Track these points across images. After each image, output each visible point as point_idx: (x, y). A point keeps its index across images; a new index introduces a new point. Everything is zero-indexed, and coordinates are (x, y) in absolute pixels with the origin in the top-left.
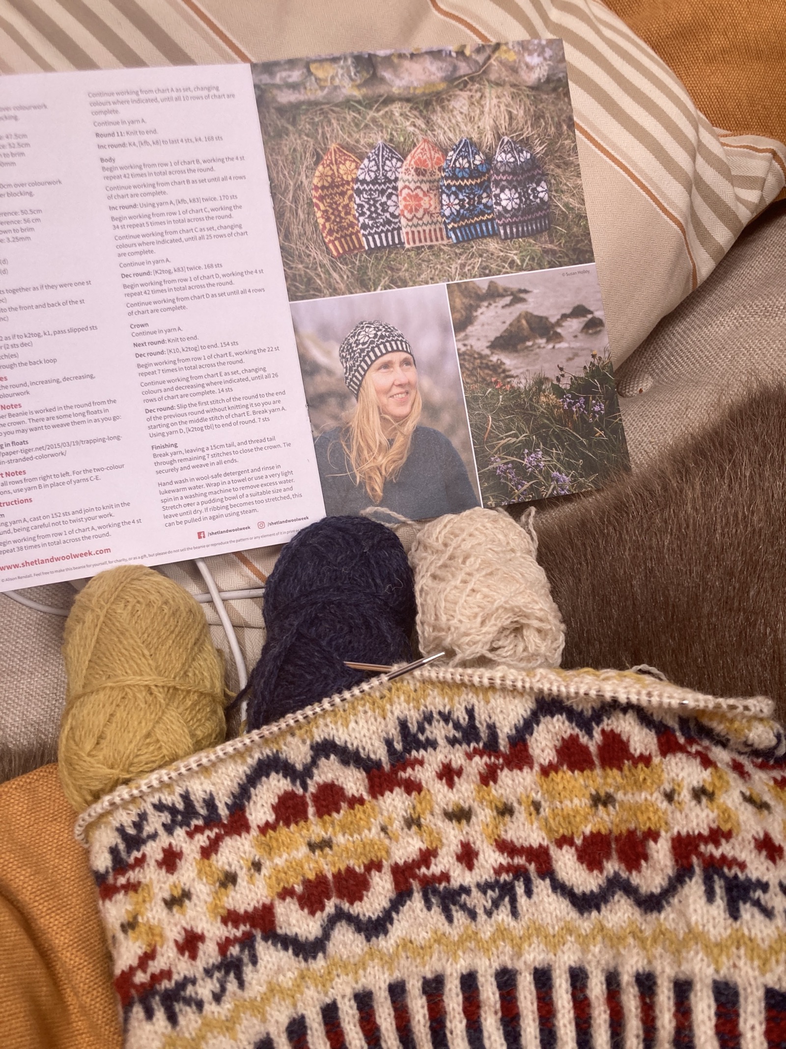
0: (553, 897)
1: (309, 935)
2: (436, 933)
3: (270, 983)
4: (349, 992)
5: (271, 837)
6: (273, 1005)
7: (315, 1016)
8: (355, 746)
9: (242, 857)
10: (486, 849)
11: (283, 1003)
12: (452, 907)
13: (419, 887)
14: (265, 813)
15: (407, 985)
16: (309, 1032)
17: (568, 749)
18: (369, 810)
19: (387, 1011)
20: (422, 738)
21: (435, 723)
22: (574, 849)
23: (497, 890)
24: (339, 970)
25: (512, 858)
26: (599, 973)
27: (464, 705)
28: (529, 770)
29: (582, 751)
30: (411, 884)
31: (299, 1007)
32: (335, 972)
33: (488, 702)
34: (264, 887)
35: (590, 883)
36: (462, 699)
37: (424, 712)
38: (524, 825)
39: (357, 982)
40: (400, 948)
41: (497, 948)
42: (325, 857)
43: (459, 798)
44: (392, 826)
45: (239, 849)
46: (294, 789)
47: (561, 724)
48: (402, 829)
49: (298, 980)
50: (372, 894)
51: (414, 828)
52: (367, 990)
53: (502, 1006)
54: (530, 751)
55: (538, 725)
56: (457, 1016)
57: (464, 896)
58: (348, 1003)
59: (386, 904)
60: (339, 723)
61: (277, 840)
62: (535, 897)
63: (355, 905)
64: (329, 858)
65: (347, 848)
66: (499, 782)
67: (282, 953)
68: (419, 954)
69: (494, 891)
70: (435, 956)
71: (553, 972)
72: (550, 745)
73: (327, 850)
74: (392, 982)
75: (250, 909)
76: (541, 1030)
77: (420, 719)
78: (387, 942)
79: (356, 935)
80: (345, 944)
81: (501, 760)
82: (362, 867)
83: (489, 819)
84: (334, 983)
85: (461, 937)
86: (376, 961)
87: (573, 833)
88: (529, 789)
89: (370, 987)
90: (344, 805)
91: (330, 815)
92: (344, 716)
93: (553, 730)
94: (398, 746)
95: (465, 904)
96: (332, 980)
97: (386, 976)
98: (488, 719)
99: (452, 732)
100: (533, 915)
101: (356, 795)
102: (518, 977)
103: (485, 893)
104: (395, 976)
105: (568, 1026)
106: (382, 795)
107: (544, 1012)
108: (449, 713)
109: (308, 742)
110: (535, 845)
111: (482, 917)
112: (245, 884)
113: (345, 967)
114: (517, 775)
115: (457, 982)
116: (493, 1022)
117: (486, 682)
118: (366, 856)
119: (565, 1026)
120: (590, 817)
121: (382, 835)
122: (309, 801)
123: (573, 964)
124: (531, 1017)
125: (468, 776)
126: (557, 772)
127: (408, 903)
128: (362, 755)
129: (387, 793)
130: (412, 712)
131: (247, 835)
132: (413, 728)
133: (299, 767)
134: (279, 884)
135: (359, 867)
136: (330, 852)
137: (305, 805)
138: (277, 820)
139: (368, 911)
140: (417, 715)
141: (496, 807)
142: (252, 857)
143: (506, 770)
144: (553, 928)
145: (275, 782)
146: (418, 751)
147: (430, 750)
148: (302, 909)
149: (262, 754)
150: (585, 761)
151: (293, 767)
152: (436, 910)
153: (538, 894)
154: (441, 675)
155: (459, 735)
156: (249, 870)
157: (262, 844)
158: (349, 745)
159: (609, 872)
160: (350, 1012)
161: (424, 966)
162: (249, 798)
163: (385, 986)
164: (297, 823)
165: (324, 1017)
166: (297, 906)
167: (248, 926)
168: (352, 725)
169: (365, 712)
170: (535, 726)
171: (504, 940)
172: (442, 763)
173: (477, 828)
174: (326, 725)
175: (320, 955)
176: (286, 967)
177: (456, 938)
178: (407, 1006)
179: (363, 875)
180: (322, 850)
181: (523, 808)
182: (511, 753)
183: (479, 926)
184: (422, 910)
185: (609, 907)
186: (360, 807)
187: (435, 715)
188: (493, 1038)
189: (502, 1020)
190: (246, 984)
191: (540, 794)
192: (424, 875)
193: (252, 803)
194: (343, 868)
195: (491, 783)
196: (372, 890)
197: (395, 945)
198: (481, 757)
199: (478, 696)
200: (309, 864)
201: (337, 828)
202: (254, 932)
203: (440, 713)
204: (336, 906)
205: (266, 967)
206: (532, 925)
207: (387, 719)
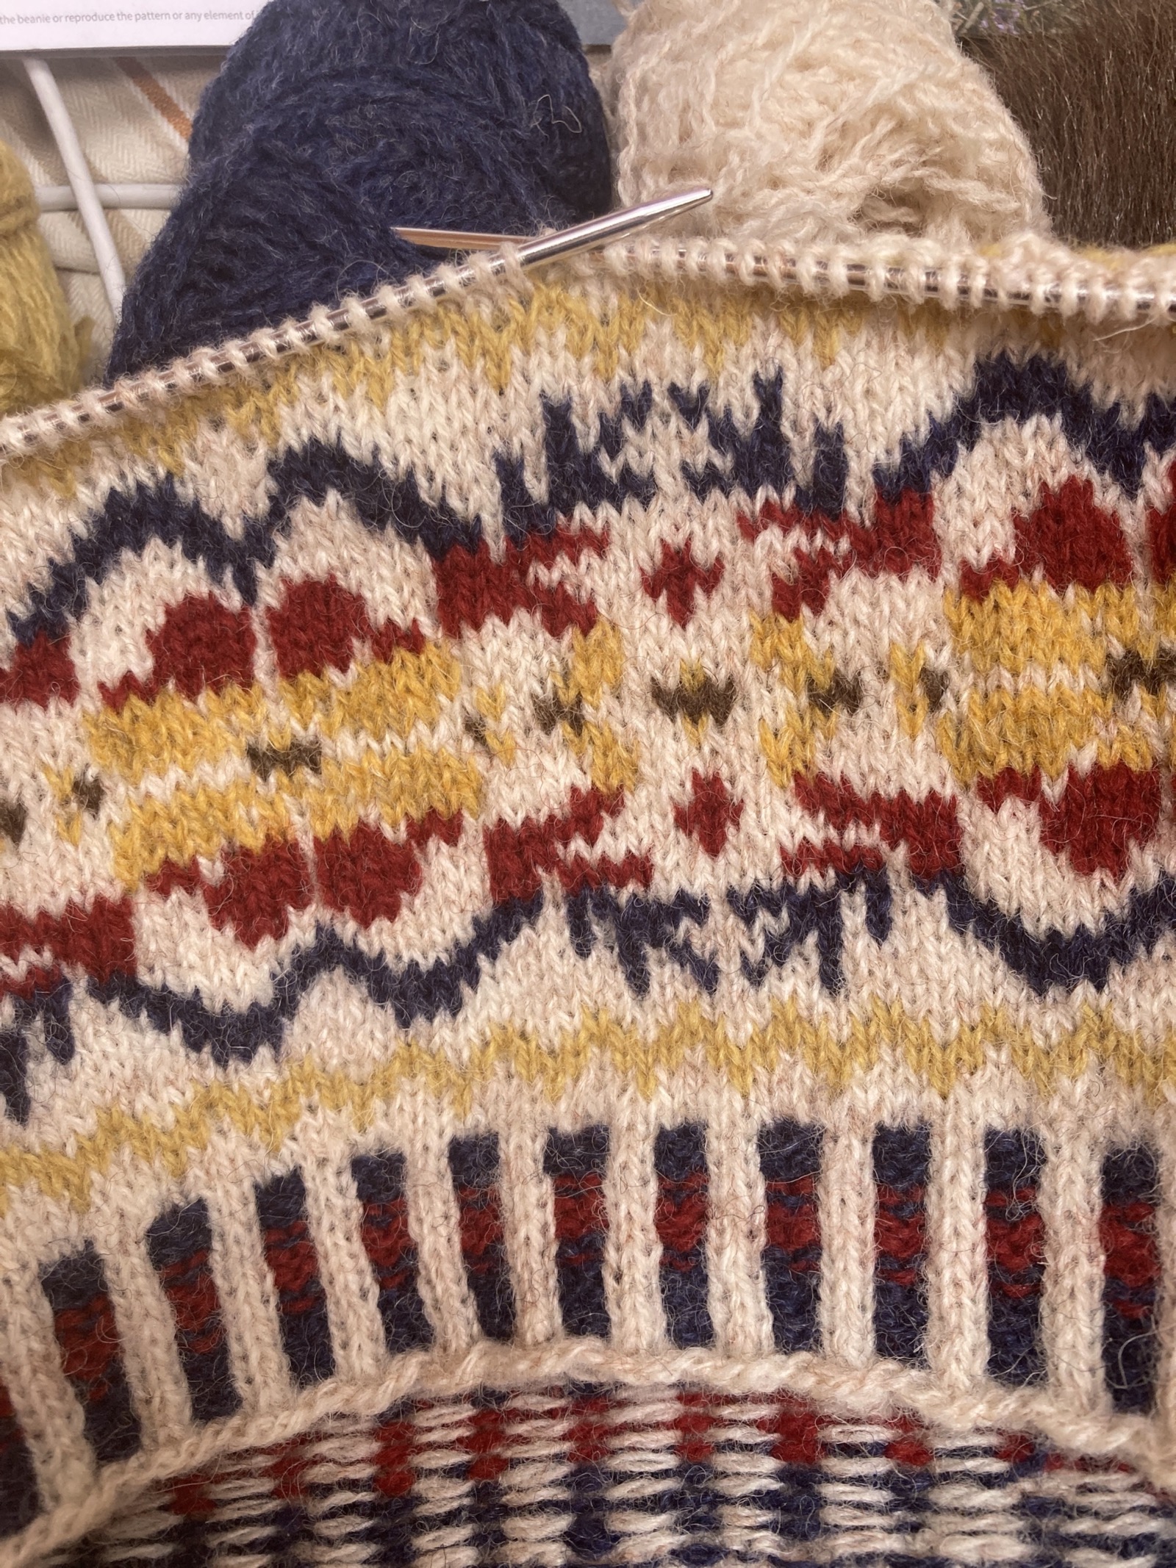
0: (952, 941)
1: (232, 997)
2: (596, 1017)
3: (108, 1111)
4: (338, 1152)
5: (135, 718)
6: (113, 1169)
7: (236, 1206)
8: (403, 463)
9: (45, 767)
10: (765, 799)
11: (144, 1166)
12: (649, 950)
13: (560, 893)
14: (123, 651)
15: (502, 1144)
16: (216, 1245)
17: (1059, 517)
18: (435, 671)
19: (439, 1207)
20: (611, 469)
21: (653, 422)
22: (1034, 808)
23: (784, 914)
24: (316, 1097)
25: (841, 829)
26: (1083, 1153)
27: (750, 370)
28: (926, 580)
29: (1097, 527)
30: (538, 883)
31: (191, 1179)
32: (303, 1100)
33: (827, 361)
34: (105, 854)
35: (1077, 904)
36: (747, 350)
37: (623, 388)
38: (887, 737)
39: (363, 1130)
40: (492, 1048)
41: (771, 1071)
42: (297, 793)
43: (702, 653)
44: (497, 719)
45: (36, 741)
46: (217, 592)
47: (1042, 445)
48: (528, 730)
49: (195, 1114)
50: (426, 905)
51: (562, 730)
52: (390, 1151)
53: (771, 1223)
54: (938, 523)
55: (971, 447)
56: (638, 1233)
57: (685, 923)
58: (332, 1179)
59: (462, 931)
60: (359, 391)
61: (154, 729)
62: (896, 938)
63: (373, 928)
64: (309, 797)
65: (361, 770)
66: (831, 609)
67: (151, 1037)
68: (543, 1069)
69: (776, 914)
70: (588, 1078)
71: (935, 1142)
72: (1002, 508)
73: (305, 773)
74: (461, 1135)
75: (56, 907)
76: (881, 1291)
77: (611, 409)
78: (455, 1031)
79: (371, 1007)
80: (336, 1030)
81: (844, 544)
82: (403, 827)
83: (782, 716)
84: (298, 1127)
85: (667, 1032)
86: (422, 1078)
87: (1037, 768)
88: (917, 634)
89: (401, 1143)
90: (361, 650)
91: (318, 674)
92: (375, 369)
93: (1016, 462)
94: (537, 487)
95: (687, 945)
96: (292, 1119)
97: (446, 1118)
98: (822, 415)
99: (705, 455)
100: (888, 985)
101: (399, 619)
102: (827, 1146)
103: (749, 919)
104: (470, 1121)
105: (967, 1284)
106: (477, 626)
107: (894, 1244)
108: (703, 392)
109: (262, 450)
110: (918, 793)
111: (732, 981)
112: (49, 838)
113: (334, 1089)
114: (889, 588)
115: (647, 1149)
116: (742, 1258)
117: (839, 274)
118: (414, 796)
119: (957, 1284)
120: (1097, 724)
121: (468, 743)
122: (258, 626)
123: (998, 1124)
124: (854, 1252)
125: (736, 590)
126: (1012, 587)
127: (526, 931)
128: (424, 496)
129: (492, 623)
130: (587, 385)
131: (65, 707)
132: (587, 436)
133: (233, 527)
134: (152, 852)
135: (395, 826)
136: (313, 780)
137: (245, 641)
138: (159, 675)
139: (409, 945)
140: (602, 394)
141: (811, 682)
142: (77, 767)
143: (855, 576)
144: (946, 1025)
145: (162, 567)
146: (593, 506)
147: (630, 505)
148: (218, 923)
149: (122, 476)
150: (1103, 557)
151: (215, 526)
152: (603, 959)
153: (906, 931)
154: (694, 260)
155: (724, 463)
156: (65, 802)
157: (110, 733)
158: (387, 463)
159: (1141, 877)
160: (338, 1202)
161: (555, 1101)
162: (80, 606)
163: (439, 1145)
164: (217, 688)
165: (263, 1208)
166: (205, 916)
167: (47, 955)
168: (399, 399)
169: (443, 367)
170: (962, 448)
171: (791, 1049)
172: (663, 543)
173: (745, 739)
174: (321, 399)
175: (264, 1052)
176: (160, 1077)
177: (652, 1035)
178: (497, 1200)
179: (405, 850)
180: (289, 772)
181: (891, 688)
182: (877, 522)
183: (723, 1007)
184: (561, 954)
185: (1134, 973)
186: (408, 656)
187: (656, 397)
188: (735, 1299)
189: (766, 1254)
190: (37, 1109)
191: (946, 653)
192: (579, 859)
193: (87, 620)
194: (346, 825)
195: (806, 611)
196: (426, 889)
197: (477, 1041)
198: (786, 531)
199: (797, 343)
200: (248, 806)
201: (338, 714)
202: (66, 971)
203: (674, 391)
204: (319, 929)
205: (97, 1069)
206: (881, 1013)
207: (510, 393)
